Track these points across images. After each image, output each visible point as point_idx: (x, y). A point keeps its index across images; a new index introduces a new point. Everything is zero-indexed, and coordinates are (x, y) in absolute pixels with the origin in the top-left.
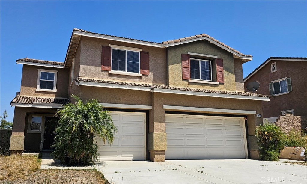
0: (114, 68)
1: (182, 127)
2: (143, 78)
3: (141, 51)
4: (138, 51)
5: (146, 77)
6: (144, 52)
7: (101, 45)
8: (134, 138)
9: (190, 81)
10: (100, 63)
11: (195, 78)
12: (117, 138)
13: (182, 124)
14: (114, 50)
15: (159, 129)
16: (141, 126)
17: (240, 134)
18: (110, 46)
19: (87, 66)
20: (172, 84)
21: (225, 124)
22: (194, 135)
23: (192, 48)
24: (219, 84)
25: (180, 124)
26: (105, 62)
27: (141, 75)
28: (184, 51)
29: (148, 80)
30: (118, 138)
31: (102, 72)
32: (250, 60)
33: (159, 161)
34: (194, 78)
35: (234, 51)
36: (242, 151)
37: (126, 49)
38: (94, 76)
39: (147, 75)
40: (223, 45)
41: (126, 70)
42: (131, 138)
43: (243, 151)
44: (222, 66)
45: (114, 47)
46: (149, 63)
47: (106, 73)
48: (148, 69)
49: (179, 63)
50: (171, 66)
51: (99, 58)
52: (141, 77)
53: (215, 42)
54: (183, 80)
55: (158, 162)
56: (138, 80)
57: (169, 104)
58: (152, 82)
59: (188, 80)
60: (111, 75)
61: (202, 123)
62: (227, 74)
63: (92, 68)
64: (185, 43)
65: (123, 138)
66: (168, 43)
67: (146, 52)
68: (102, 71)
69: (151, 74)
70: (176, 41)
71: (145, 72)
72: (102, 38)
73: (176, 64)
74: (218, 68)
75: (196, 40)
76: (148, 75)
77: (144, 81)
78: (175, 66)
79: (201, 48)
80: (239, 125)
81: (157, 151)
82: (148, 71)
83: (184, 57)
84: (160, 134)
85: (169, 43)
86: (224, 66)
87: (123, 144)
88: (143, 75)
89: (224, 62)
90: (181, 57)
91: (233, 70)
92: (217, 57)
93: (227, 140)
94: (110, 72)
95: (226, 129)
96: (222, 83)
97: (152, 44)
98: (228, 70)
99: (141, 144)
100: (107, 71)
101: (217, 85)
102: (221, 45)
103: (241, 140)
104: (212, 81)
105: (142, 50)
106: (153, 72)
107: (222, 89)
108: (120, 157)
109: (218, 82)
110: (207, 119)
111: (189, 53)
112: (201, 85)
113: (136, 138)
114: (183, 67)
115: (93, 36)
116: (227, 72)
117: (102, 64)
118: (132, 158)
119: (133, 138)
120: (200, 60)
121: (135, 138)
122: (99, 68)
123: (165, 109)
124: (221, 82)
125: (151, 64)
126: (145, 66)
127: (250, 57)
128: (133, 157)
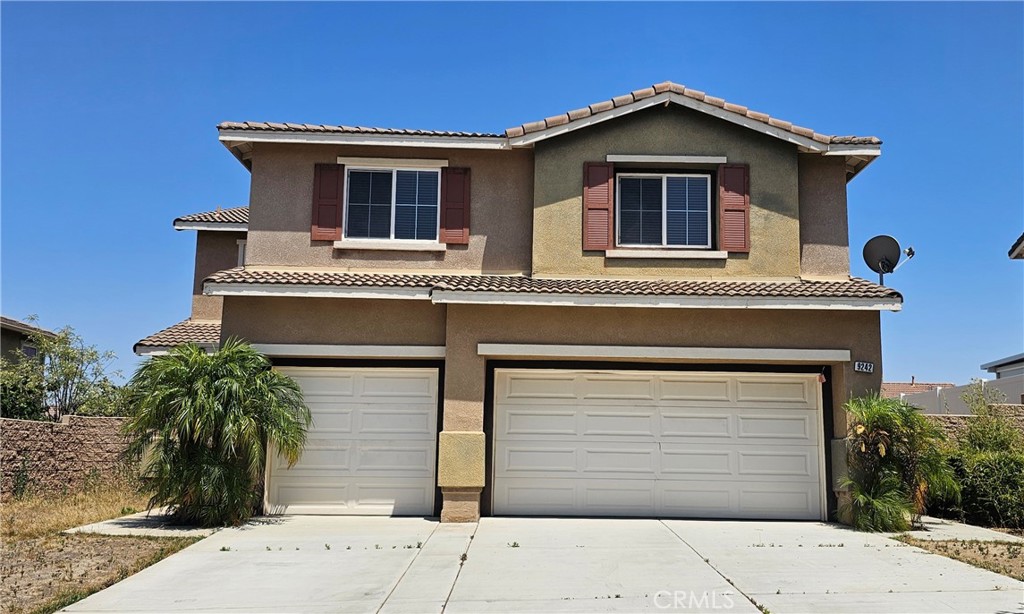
0: (353, 232)
1: (572, 412)
2: (451, 254)
3: (442, 168)
4: (435, 167)
5: (461, 252)
6: (454, 169)
7: (312, 163)
8: (399, 448)
9: (610, 253)
10: (309, 220)
11: (644, 243)
12: (345, 448)
13: (571, 402)
14: (353, 174)
15: (461, 421)
16: (426, 411)
17: (805, 433)
18: (340, 161)
19: (268, 233)
20: (545, 269)
21: (742, 398)
22: (614, 438)
23: (625, 138)
24: (726, 256)
25: (562, 401)
26: (323, 216)
27: (443, 247)
28: (592, 152)
29: (468, 262)
30: (349, 447)
31: (315, 246)
32: (875, 157)
33: (456, 521)
34: (638, 242)
35: (789, 131)
36: (806, 493)
37: (394, 167)
38: (288, 261)
39: (465, 246)
40: (744, 115)
41: (393, 235)
42: (392, 448)
43: (810, 495)
44: (744, 190)
45: (352, 164)
46: (473, 205)
47: (326, 250)
48: (468, 226)
49: (574, 197)
50: (544, 208)
51: (304, 204)
52: (444, 252)
53: (711, 108)
54: (586, 252)
55: (452, 522)
56: (431, 263)
57: (498, 339)
58: (480, 266)
59: (603, 253)
60: (341, 253)
61: (648, 397)
62: (766, 218)
63: (285, 236)
64: (588, 124)
65: (364, 448)
66: (522, 133)
67: (461, 169)
68: (315, 242)
69: (477, 243)
70: (553, 122)
71: (456, 234)
72: (305, 141)
73: (563, 199)
74: (728, 198)
75: (631, 111)
76: (467, 245)
77: (454, 265)
78: (558, 208)
79: (661, 133)
80: (801, 399)
81: (451, 489)
82: (466, 230)
83: (593, 174)
84: (461, 437)
85: (525, 134)
86: (753, 189)
87: (362, 467)
88: (450, 246)
89: (754, 174)
90: (580, 175)
91: (793, 200)
92: (723, 160)
93: (745, 452)
94: (337, 245)
95: (743, 416)
96: (740, 254)
97: (473, 142)
98: (769, 202)
99: (423, 467)
100: (331, 242)
101: (719, 263)
102: (733, 115)
103: (805, 456)
104: (709, 246)
105: (445, 164)
106: (484, 234)
107: (740, 273)
108: (353, 507)
109: (725, 249)
110: (665, 381)
111: (611, 158)
112: (656, 266)
113: (408, 448)
114: (586, 210)
115: (275, 138)
116: (766, 212)
117: (313, 224)
118: (392, 507)
119: (395, 448)
120: (665, 177)
121: (403, 448)
122: (306, 236)
123: (485, 356)
124: (738, 248)
125: (478, 206)
126: (458, 217)
127: (871, 143)
128: (395, 504)
